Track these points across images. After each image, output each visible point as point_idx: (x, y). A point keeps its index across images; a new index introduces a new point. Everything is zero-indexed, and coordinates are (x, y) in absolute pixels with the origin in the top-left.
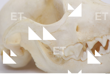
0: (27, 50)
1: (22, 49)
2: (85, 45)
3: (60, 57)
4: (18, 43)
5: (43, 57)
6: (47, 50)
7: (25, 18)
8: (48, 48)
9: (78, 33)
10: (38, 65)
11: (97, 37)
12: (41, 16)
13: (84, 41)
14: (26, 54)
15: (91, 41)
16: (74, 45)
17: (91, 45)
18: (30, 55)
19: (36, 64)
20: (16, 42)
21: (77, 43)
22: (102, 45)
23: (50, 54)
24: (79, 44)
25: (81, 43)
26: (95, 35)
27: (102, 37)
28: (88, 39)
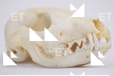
0: (26, 50)
1: (22, 49)
2: (66, 45)
3: (49, 54)
4: (20, 44)
5: (37, 54)
6: (40, 49)
7: (24, 27)
8: (41, 48)
9: (61, 37)
10: (34, 60)
11: (75, 40)
12: (35, 26)
13: (66, 42)
14: (25, 53)
15: (71, 42)
16: (59, 45)
17: (70, 45)
18: (28, 53)
19: (32, 59)
20: (18, 44)
21: (61, 44)
22: (78, 45)
23: (42, 52)
24: (62, 45)
25: (63, 44)
26: (73, 38)
27: (78, 40)
28: (69, 41)
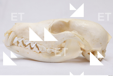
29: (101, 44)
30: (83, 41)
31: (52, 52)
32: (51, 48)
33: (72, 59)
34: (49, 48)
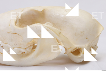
29: (87, 38)
30: (59, 36)
31: (22, 53)
32: (19, 47)
33: (49, 61)
34: (16, 47)
